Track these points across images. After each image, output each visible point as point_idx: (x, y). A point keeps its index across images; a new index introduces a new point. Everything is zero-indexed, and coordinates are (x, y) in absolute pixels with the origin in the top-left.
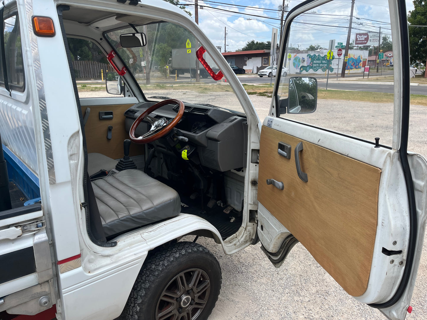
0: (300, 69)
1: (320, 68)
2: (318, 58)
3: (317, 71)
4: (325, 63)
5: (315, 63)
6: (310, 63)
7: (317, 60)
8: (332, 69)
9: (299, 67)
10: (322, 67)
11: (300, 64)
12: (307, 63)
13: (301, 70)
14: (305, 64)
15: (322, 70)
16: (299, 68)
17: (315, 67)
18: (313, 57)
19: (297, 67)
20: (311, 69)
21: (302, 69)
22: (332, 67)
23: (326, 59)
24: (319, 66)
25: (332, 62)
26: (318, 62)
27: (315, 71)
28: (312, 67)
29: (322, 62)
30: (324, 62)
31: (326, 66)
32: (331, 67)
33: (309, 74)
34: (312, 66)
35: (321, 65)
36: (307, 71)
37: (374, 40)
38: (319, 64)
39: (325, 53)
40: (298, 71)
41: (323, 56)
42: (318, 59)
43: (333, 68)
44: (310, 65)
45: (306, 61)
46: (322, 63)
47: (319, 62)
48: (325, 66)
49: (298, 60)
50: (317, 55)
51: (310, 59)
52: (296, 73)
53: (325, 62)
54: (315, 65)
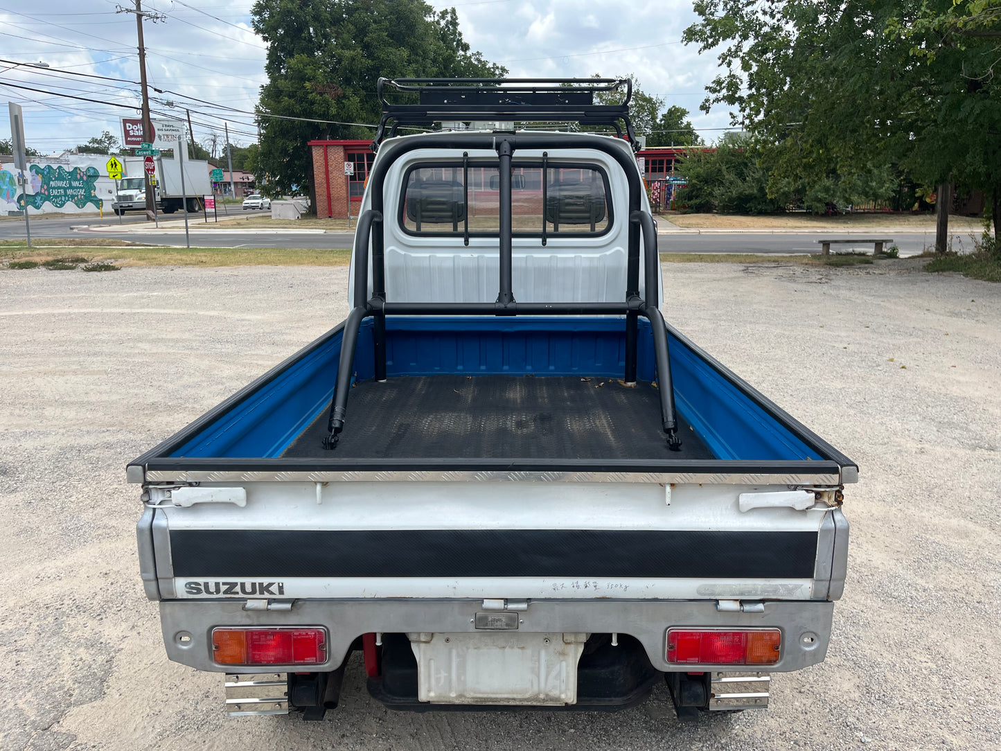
0: (19, 201)
1: (68, 200)
2: (59, 173)
3: (62, 206)
4: (81, 188)
5: (54, 188)
6: (42, 187)
7: (57, 179)
8: (98, 203)
9: (13, 196)
10: (73, 197)
11: (16, 190)
12: (33, 187)
13: (20, 206)
14: (30, 190)
15: (77, 204)
16: (16, 198)
17: (55, 197)
18: (45, 173)
19: (8, 198)
20: (47, 203)
21: (22, 203)
22: (100, 198)
23: (78, 176)
24: (66, 195)
25: (94, 184)
26: (60, 184)
27: (56, 206)
28: (47, 198)
29: (70, 184)
30: (75, 184)
31: (82, 193)
32: (95, 196)
33: (44, 215)
34: (49, 195)
35: (69, 192)
36: (38, 208)
37: (167, 136)
38: (65, 189)
39: (74, 163)
40: (14, 207)
41: (71, 170)
42: (60, 178)
43: (101, 200)
44: (43, 191)
45: (29, 181)
46: (71, 187)
47: (64, 185)
48: (81, 195)
49: (8, 179)
50: (55, 166)
51: (39, 178)
52: (9, 212)
53: (78, 185)
54: (55, 192)
